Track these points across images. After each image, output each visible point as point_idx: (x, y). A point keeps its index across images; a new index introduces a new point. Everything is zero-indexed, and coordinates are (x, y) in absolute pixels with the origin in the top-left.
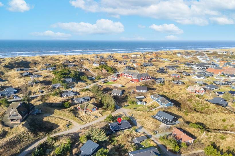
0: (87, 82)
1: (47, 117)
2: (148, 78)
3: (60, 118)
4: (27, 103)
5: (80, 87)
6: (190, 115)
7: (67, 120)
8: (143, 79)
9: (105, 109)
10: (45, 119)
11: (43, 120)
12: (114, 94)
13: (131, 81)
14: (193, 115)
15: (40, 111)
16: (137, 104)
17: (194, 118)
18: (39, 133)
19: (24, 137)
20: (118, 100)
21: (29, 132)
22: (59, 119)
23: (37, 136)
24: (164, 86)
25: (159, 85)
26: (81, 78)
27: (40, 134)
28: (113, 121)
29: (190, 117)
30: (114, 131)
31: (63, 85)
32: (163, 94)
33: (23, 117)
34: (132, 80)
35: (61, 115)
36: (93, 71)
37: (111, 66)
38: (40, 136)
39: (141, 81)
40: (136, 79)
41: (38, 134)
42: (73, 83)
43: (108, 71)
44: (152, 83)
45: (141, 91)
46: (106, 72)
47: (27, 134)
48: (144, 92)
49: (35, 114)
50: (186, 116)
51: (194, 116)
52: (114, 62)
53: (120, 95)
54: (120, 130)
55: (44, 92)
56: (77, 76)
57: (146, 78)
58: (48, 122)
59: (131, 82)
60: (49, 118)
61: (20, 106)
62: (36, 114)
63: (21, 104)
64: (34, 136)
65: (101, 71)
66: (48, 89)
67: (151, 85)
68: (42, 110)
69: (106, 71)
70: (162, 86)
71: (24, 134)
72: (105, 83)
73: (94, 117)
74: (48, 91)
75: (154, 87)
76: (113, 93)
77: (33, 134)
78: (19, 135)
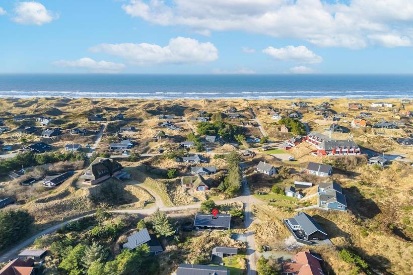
0: (242, 144)
1: (131, 186)
2: (352, 150)
3: (146, 190)
4: (112, 161)
5: (222, 151)
6: (373, 237)
7: (153, 195)
8: (337, 150)
9: (220, 191)
10: (127, 188)
11: (125, 189)
12: (260, 171)
13: (313, 151)
14: (378, 237)
15: (129, 175)
16: (285, 194)
17: (376, 245)
18: (101, 203)
19: (80, 203)
20: (259, 182)
21: (88, 199)
22: (143, 192)
23: (96, 207)
24: (384, 171)
25: (372, 168)
26: (236, 137)
27: (101, 206)
28: (211, 211)
29: (369, 240)
30: (197, 227)
31: (196, 145)
32: (356, 186)
33: (96, 178)
34: (316, 151)
35: (151, 186)
36: (265, 127)
37: (307, 122)
38: (100, 207)
39: (331, 154)
40: (322, 149)
41: (99, 204)
42: (216, 143)
43: (290, 130)
44: (355, 162)
45: (317, 173)
46: (287, 132)
47: (85, 201)
48: (322, 175)
49: (118, 178)
50: (361, 237)
51: (379, 242)
52: (318, 114)
53: (268, 173)
54: (209, 228)
55: (165, 152)
56: (230, 133)
57: (347, 150)
58: (129, 193)
59: (313, 154)
60: (133, 187)
61: (99, 163)
62: (120, 178)
63: (101, 160)
64: (92, 206)
65: (277, 129)
66: (171, 149)
67: (350, 166)
68: (131, 175)
69: (287, 130)
70: (378, 171)
71: (81, 199)
72: (268, 150)
73: (192, 199)
74: (170, 151)
75: (359, 170)
76: (258, 169)
77: (91, 202)
78: (75, 200)
